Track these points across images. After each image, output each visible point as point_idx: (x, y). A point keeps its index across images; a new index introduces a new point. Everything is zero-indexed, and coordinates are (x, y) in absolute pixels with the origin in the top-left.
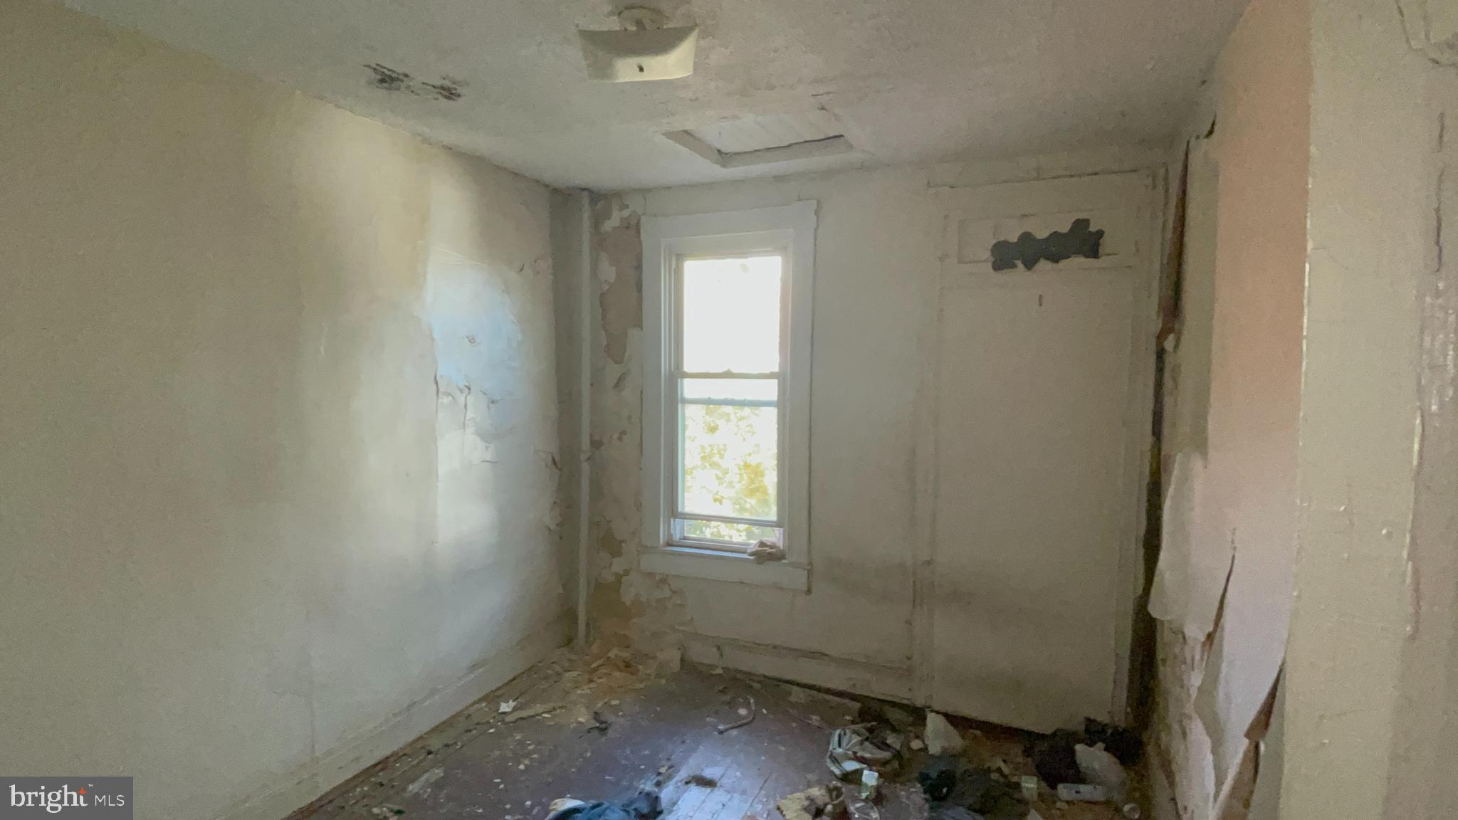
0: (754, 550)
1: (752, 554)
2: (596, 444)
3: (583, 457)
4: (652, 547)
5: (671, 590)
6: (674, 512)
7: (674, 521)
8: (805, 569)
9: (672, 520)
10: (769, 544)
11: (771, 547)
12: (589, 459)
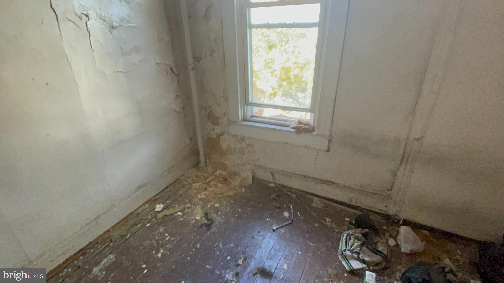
0: (295, 126)
1: (294, 128)
2: (197, 59)
3: (190, 67)
4: (235, 122)
5: (246, 144)
6: (246, 102)
7: (247, 107)
8: (327, 138)
9: (246, 106)
10: (304, 122)
11: (306, 125)
12: (193, 69)
